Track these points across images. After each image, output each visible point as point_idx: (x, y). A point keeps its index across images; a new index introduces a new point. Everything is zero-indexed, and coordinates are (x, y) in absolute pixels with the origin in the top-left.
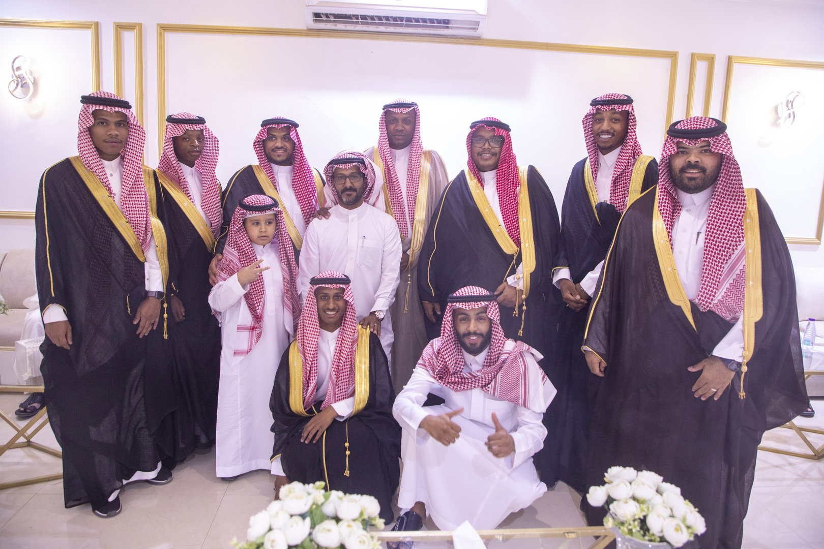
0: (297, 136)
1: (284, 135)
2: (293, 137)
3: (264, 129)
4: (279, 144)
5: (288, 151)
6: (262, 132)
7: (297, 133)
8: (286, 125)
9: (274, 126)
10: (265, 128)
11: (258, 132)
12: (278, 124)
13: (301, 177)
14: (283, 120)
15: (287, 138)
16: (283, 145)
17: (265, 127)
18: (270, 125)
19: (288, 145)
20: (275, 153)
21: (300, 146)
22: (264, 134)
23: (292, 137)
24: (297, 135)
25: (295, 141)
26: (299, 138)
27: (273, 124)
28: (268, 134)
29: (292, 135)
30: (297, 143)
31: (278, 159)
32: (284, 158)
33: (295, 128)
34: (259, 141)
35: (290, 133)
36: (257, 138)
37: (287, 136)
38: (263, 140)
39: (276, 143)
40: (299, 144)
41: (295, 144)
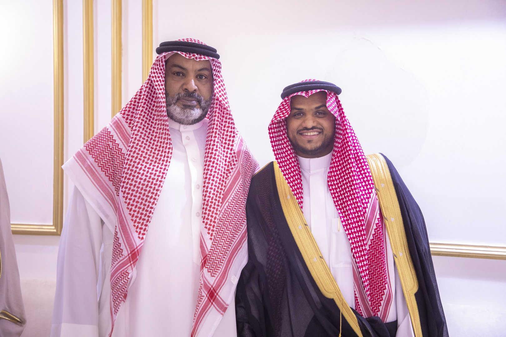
0: (338, 107)
1: (317, 108)
2: (332, 110)
3: (285, 101)
4: (310, 124)
5: (325, 132)
6: (283, 105)
7: (339, 101)
8: (318, 90)
9: (299, 93)
10: (286, 99)
11: (276, 108)
12: (307, 90)
13: (345, 171)
14: (314, 82)
15: (322, 112)
16: (315, 125)
17: (288, 97)
18: (295, 93)
19: (325, 123)
20: (302, 137)
21: (343, 122)
22: (286, 110)
23: (329, 109)
24: (339, 105)
25: (336, 115)
26: (342, 109)
27: (298, 92)
28: (292, 108)
29: (330, 105)
30: (339, 119)
31: (309, 147)
32: (319, 144)
33: (335, 94)
34: (279, 122)
35: (326, 103)
36: (275, 117)
37: (322, 108)
38: (286, 119)
39: (304, 122)
40: (341, 119)
41: (335, 119)
